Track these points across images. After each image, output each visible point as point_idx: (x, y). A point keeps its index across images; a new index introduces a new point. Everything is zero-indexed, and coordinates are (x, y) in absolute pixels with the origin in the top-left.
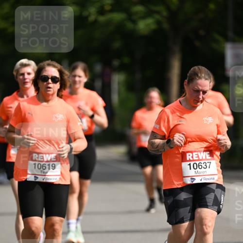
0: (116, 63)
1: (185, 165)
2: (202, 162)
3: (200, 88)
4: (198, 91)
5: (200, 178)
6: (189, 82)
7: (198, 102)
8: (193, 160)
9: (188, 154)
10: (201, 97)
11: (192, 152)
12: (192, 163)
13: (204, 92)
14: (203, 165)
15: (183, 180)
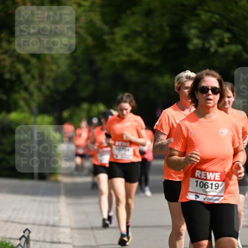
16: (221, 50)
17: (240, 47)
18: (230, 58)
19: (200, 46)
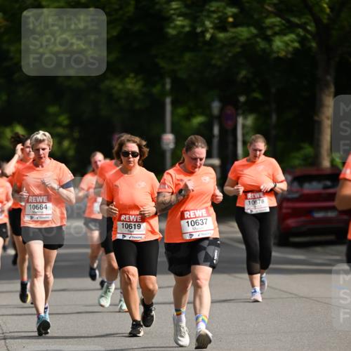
0: (242, 99)
1: (184, 223)
2: (199, 219)
3: (198, 156)
4: (196, 159)
5: (198, 233)
6: (187, 151)
7: (196, 168)
8: (191, 218)
9: (185, 213)
10: (198, 164)
11: (189, 211)
12: (190, 221)
13: (201, 159)
14: (200, 222)
15: (182, 236)
16: (221, 35)
17: (254, 31)
18: (238, 50)
19: (187, 29)
